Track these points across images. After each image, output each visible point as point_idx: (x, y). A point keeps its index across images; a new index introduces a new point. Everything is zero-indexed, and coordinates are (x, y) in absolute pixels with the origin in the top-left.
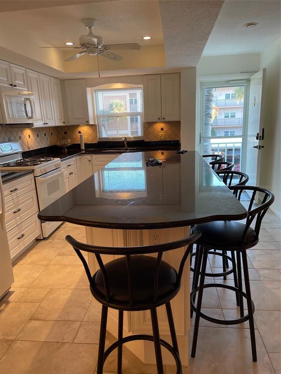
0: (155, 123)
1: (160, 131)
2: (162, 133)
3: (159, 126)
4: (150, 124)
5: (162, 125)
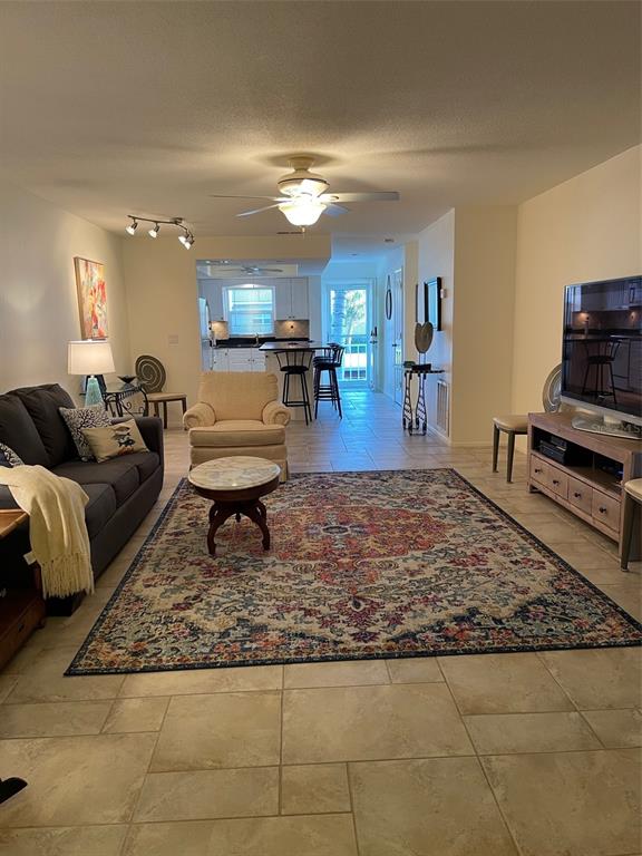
0: (285, 321)
2: (292, 331)
3: (289, 324)
4: (281, 322)
5: (292, 323)
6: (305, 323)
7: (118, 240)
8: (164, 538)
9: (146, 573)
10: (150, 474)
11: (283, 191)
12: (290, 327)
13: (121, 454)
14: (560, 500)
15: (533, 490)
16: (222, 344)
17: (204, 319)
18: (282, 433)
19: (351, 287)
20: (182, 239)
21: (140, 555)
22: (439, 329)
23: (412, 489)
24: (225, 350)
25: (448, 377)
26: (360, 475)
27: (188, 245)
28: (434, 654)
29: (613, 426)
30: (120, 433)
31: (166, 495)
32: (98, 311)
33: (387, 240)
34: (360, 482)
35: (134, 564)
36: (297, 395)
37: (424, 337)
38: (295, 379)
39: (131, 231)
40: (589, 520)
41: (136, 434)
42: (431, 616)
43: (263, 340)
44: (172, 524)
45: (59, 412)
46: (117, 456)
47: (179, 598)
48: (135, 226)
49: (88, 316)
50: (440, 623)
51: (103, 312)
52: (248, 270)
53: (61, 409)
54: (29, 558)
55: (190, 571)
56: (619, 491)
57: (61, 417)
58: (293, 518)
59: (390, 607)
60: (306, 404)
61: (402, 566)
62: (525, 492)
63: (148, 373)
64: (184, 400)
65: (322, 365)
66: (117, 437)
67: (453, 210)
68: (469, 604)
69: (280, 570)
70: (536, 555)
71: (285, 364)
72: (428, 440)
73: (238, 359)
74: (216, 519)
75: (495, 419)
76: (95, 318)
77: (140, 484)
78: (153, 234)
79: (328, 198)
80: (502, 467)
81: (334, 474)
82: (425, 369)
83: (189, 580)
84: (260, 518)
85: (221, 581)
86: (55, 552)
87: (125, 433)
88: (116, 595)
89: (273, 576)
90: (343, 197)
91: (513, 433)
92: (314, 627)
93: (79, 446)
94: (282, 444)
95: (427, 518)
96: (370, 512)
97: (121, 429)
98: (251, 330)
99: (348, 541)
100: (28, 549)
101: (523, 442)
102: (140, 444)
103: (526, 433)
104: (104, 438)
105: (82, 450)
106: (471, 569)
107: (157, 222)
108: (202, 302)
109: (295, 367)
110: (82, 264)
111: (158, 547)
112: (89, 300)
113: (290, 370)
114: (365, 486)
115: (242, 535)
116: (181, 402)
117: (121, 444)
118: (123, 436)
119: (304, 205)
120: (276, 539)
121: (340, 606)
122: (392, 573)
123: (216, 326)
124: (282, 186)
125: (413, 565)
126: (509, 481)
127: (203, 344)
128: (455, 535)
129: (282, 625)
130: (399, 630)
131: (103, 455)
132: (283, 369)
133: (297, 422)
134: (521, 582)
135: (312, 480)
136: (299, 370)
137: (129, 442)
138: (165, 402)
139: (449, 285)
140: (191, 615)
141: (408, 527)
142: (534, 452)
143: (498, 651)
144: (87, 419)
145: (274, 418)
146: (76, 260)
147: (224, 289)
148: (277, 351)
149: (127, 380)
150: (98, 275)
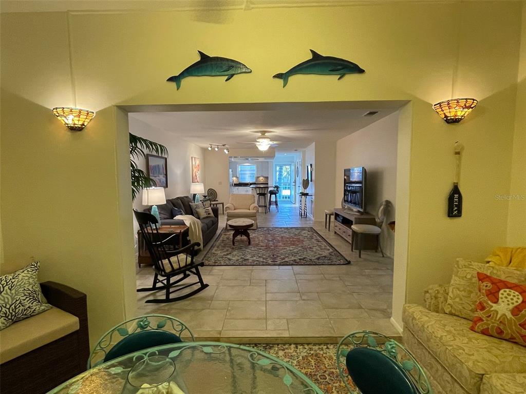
2: (262, 181)
3: (261, 178)
4: (258, 177)
6: (267, 178)
7: (204, 150)
8: (219, 241)
9: (215, 248)
10: (215, 223)
11: (258, 141)
12: (261, 179)
13: (207, 217)
14: (341, 235)
15: (335, 233)
16: (236, 185)
17: (231, 176)
18: (256, 213)
19: (286, 165)
20: (225, 151)
21: (213, 245)
22: (311, 181)
23: (297, 232)
24: (237, 187)
25: (313, 197)
26: (281, 228)
27: (227, 153)
28: (292, 265)
29: (356, 212)
31: (219, 232)
32: (197, 174)
34: (280, 230)
35: (211, 247)
36: (262, 203)
37: (306, 184)
38: (262, 198)
39: (210, 149)
41: (211, 212)
42: (293, 258)
43: (251, 184)
44: (221, 239)
47: (225, 253)
48: (211, 147)
49: (194, 175)
50: (295, 260)
51: (198, 174)
52: (247, 159)
53: (190, 203)
54: (188, 238)
55: (227, 248)
56: (350, 228)
57: (190, 205)
58: (258, 238)
59: (282, 257)
60: (265, 206)
61: (288, 249)
62: (333, 234)
63: (211, 195)
64: (223, 204)
65: (272, 193)
66: (206, 212)
67: (314, 143)
68: (304, 256)
69: (253, 249)
70: (328, 248)
71: (258, 192)
72: (307, 219)
73: (242, 190)
74: (235, 236)
75: (326, 211)
76: (196, 175)
77: (213, 225)
78: (216, 149)
79: (271, 143)
80: (328, 227)
81: (273, 228)
82: (306, 195)
83: (227, 250)
84: (248, 235)
85: (236, 251)
86: (195, 237)
87: (208, 211)
88: (208, 252)
89: (251, 250)
90: (275, 142)
91: (330, 215)
92: (261, 260)
94: (255, 216)
95: (299, 239)
96: (282, 237)
98: (248, 181)
99: (274, 243)
100: (188, 236)
101: (333, 217)
102: (212, 215)
103: (333, 215)
104: (202, 212)
106: (308, 250)
107: (218, 146)
108: (231, 170)
109: (262, 193)
110: (193, 158)
111: (217, 243)
112: (195, 170)
113: (260, 194)
114: (282, 231)
115: (242, 241)
116: (222, 205)
117: (207, 214)
119: (264, 145)
120: (252, 243)
121: (269, 257)
122: (285, 250)
123: (234, 178)
125: (291, 249)
126: (329, 231)
127: (230, 185)
128: (306, 243)
129: (252, 259)
130: (284, 261)
132: (257, 194)
133: (262, 213)
134: (321, 253)
135: (265, 229)
136: (264, 194)
137: (209, 214)
139: (314, 166)
140: (229, 256)
141: (293, 241)
142: (335, 221)
143: (308, 265)
144: (197, 206)
145: (254, 208)
146: (192, 158)
147: (238, 165)
148: (256, 188)
149: (205, 197)
150: (198, 162)
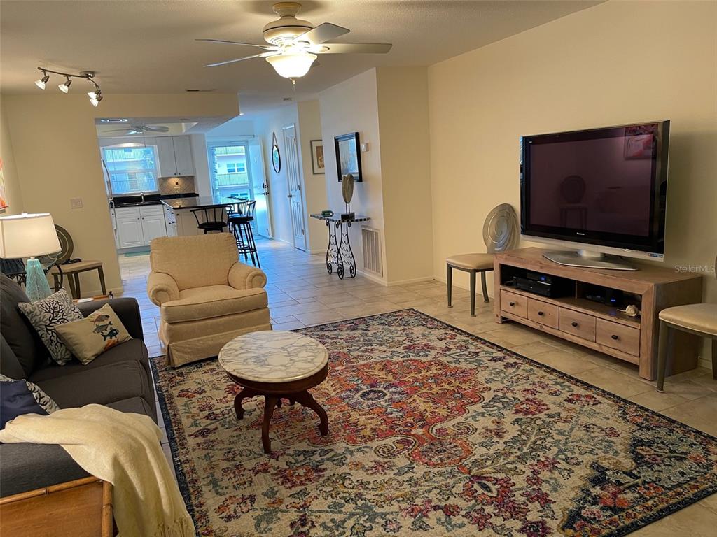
0: (170, 178)
1: (175, 184)
2: (177, 187)
3: (174, 181)
4: (166, 179)
5: (176, 180)
6: (190, 179)
8: (190, 441)
11: (269, 39)
13: (108, 349)
14: (546, 330)
15: (504, 320)
20: (93, 95)
22: (360, 180)
27: (95, 102)
29: (594, 259)
30: (101, 323)
33: (285, 99)
37: (348, 188)
39: (41, 85)
40: (594, 346)
41: (116, 322)
44: (186, 421)
45: (18, 310)
46: (102, 353)
47: (283, 526)
48: (45, 80)
50: (586, 491)
53: (20, 304)
55: (261, 482)
57: (22, 315)
59: (519, 482)
61: (478, 426)
62: (495, 323)
64: (100, 268)
66: (99, 329)
68: (584, 459)
69: (364, 460)
70: (577, 389)
71: (204, 221)
72: (359, 281)
78: (64, 88)
82: (351, 217)
83: (273, 496)
87: (106, 322)
89: (364, 469)
90: (334, 48)
91: (474, 272)
92: (473, 531)
93: (50, 348)
94: (265, 308)
95: (443, 364)
96: (386, 367)
97: (100, 318)
99: (398, 406)
102: (123, 333)
103: (492, 269)
104: (84, 334)
105: (57, 352)
106: (542, 417)
107: (67, 76)
109: (215, 223)
113: (210, 227)
117: (105, 337)
118: (104, 327)
122: (478, 437)
124: (269, 35)
125: (487, 423)
126: (473, 314)
128: (489, 380)
131: (88, 354)
132: (202, 226)
134: (600, 423)
137: (113, 333)
138: (76, 273)
139: (367, 138)
142: (503, 287)
144: (56, 313)
145: (251, 282)
